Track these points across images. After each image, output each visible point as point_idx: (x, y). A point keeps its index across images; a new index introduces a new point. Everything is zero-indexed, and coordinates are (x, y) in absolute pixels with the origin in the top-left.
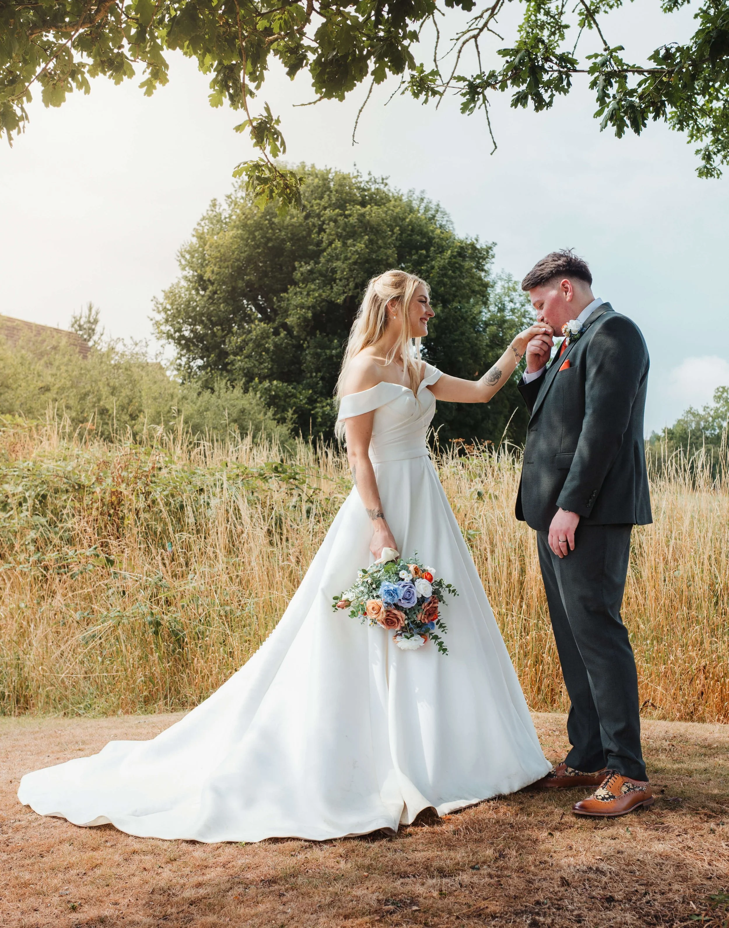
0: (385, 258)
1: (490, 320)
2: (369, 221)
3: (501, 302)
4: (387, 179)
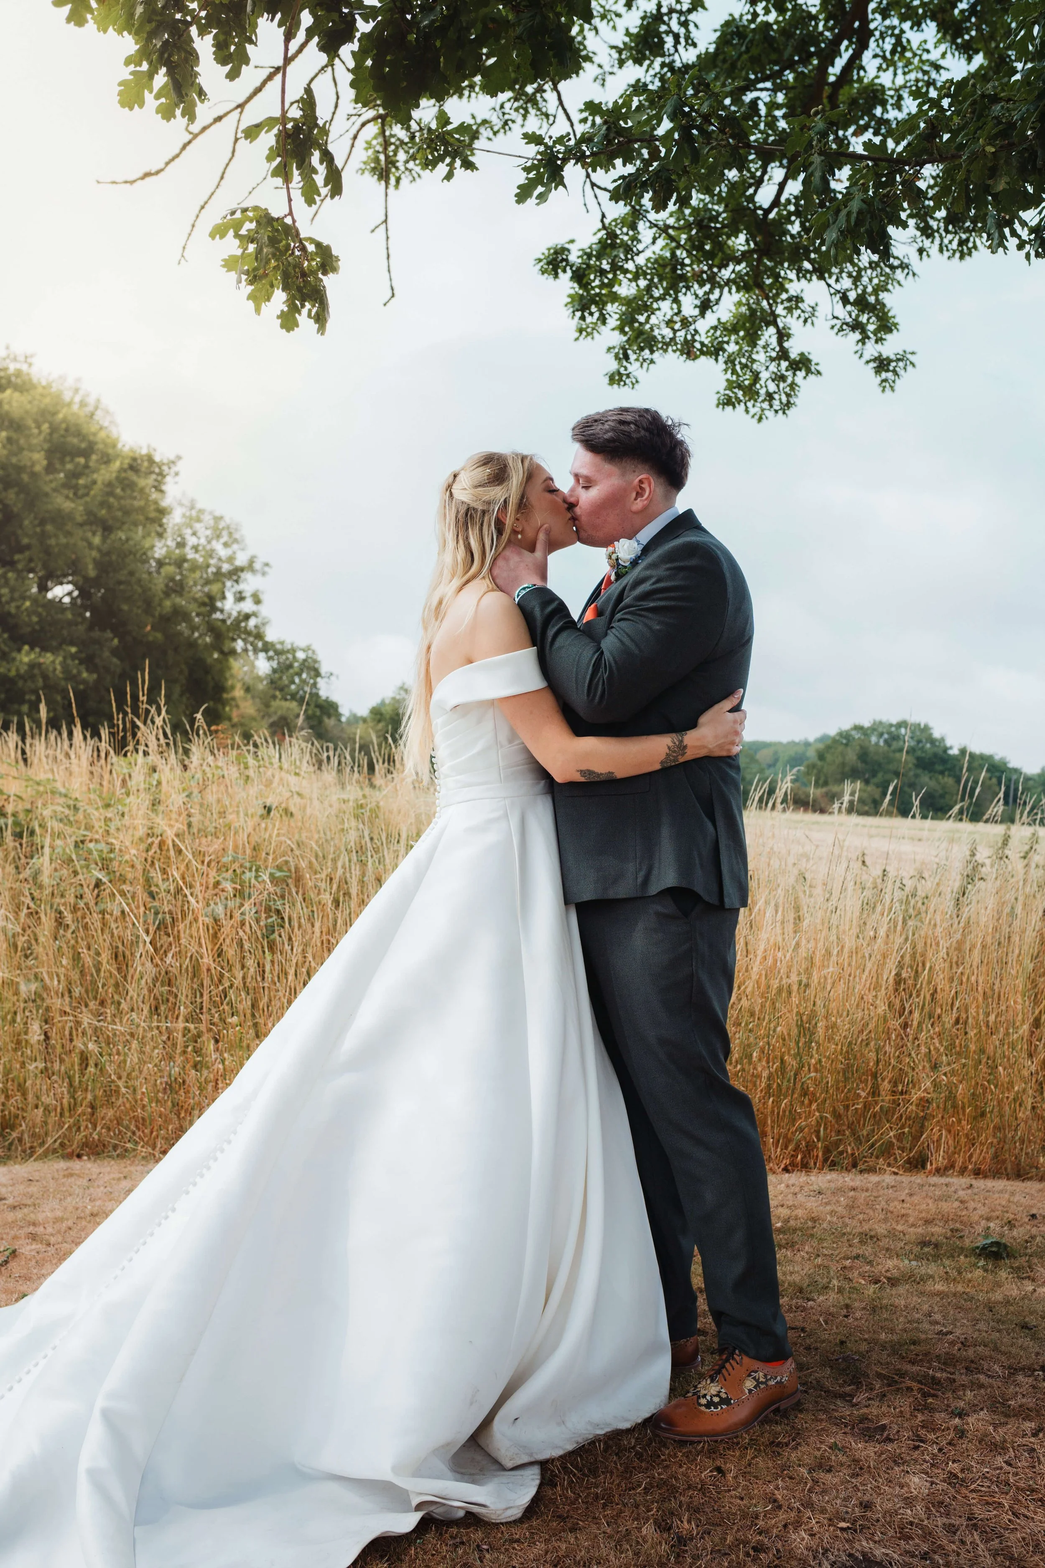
0: (29, 464)
1: (165, 558)
2: (7, 413)
3: (180, 535)
4: (32, 356)
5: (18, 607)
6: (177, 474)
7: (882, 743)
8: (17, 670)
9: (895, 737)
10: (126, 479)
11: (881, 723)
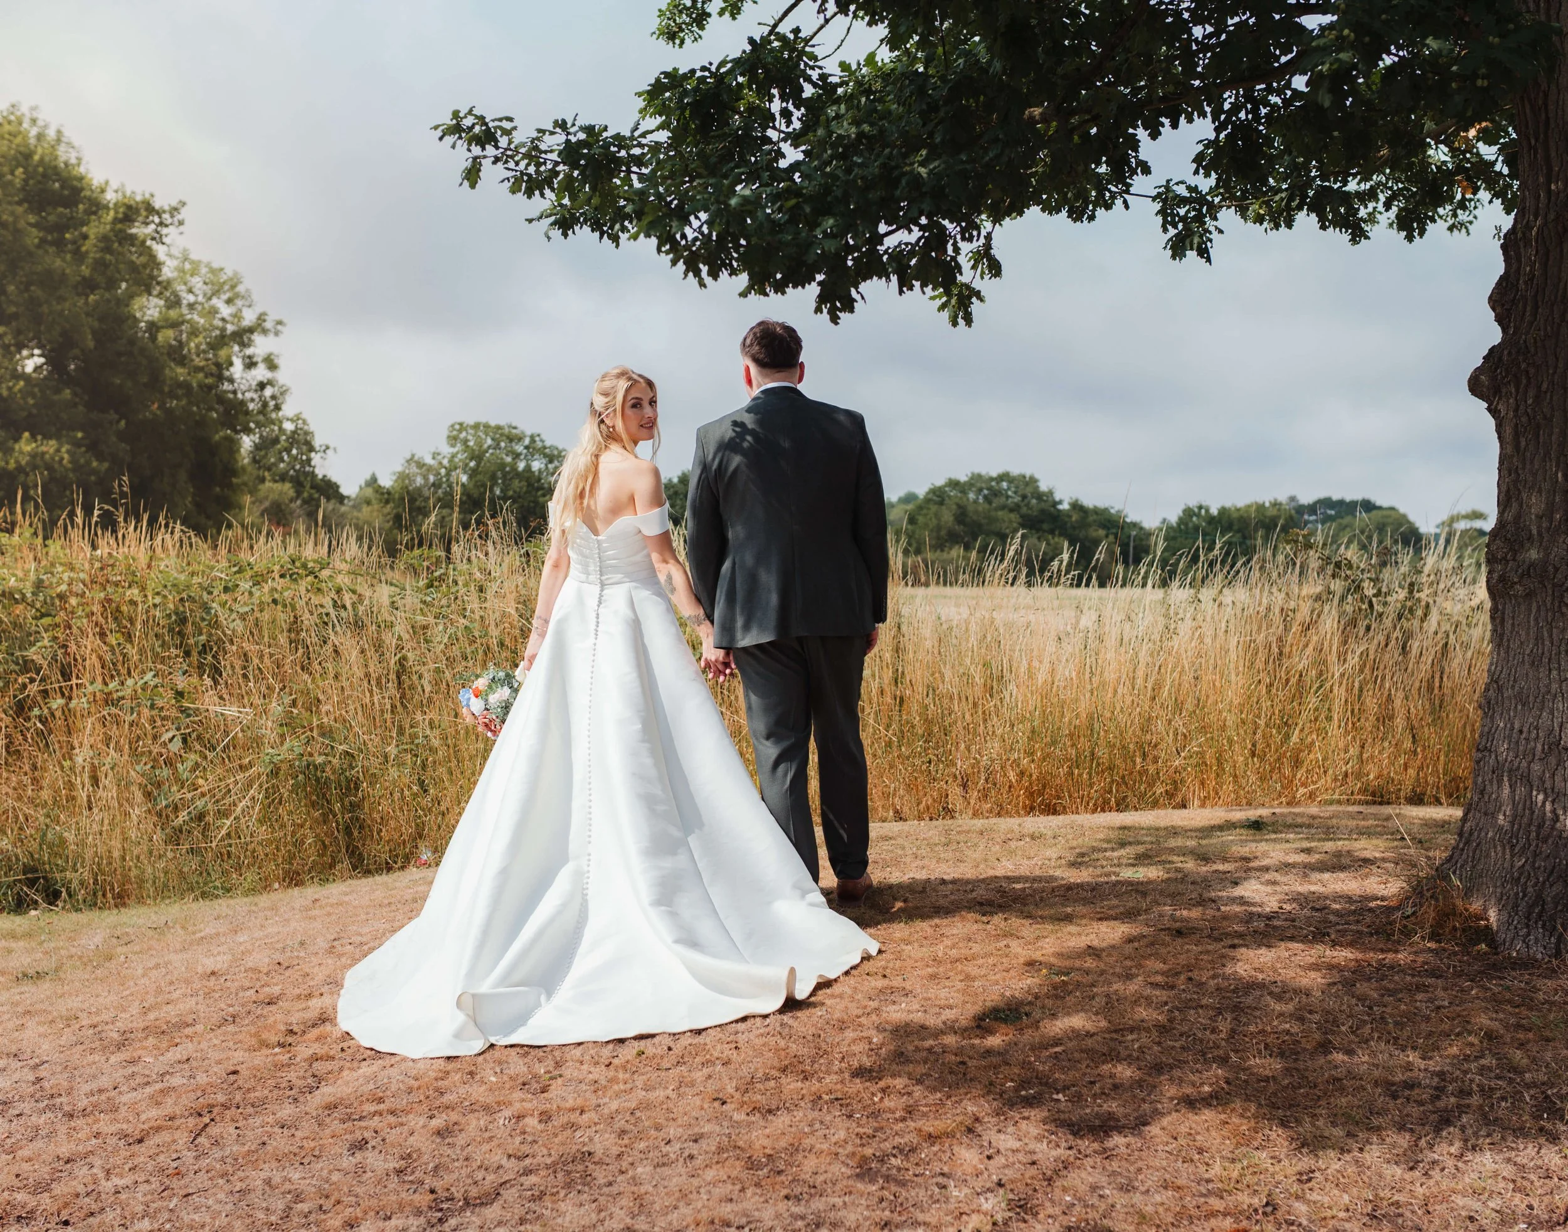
1: (157, 320)
3: (173, 293)
5: (10, 389)
6: (181, 223)
7: (981, 500)
8: (17, 462)
9: (996, 493)
10: (121, 231)
11: (979, 476)
